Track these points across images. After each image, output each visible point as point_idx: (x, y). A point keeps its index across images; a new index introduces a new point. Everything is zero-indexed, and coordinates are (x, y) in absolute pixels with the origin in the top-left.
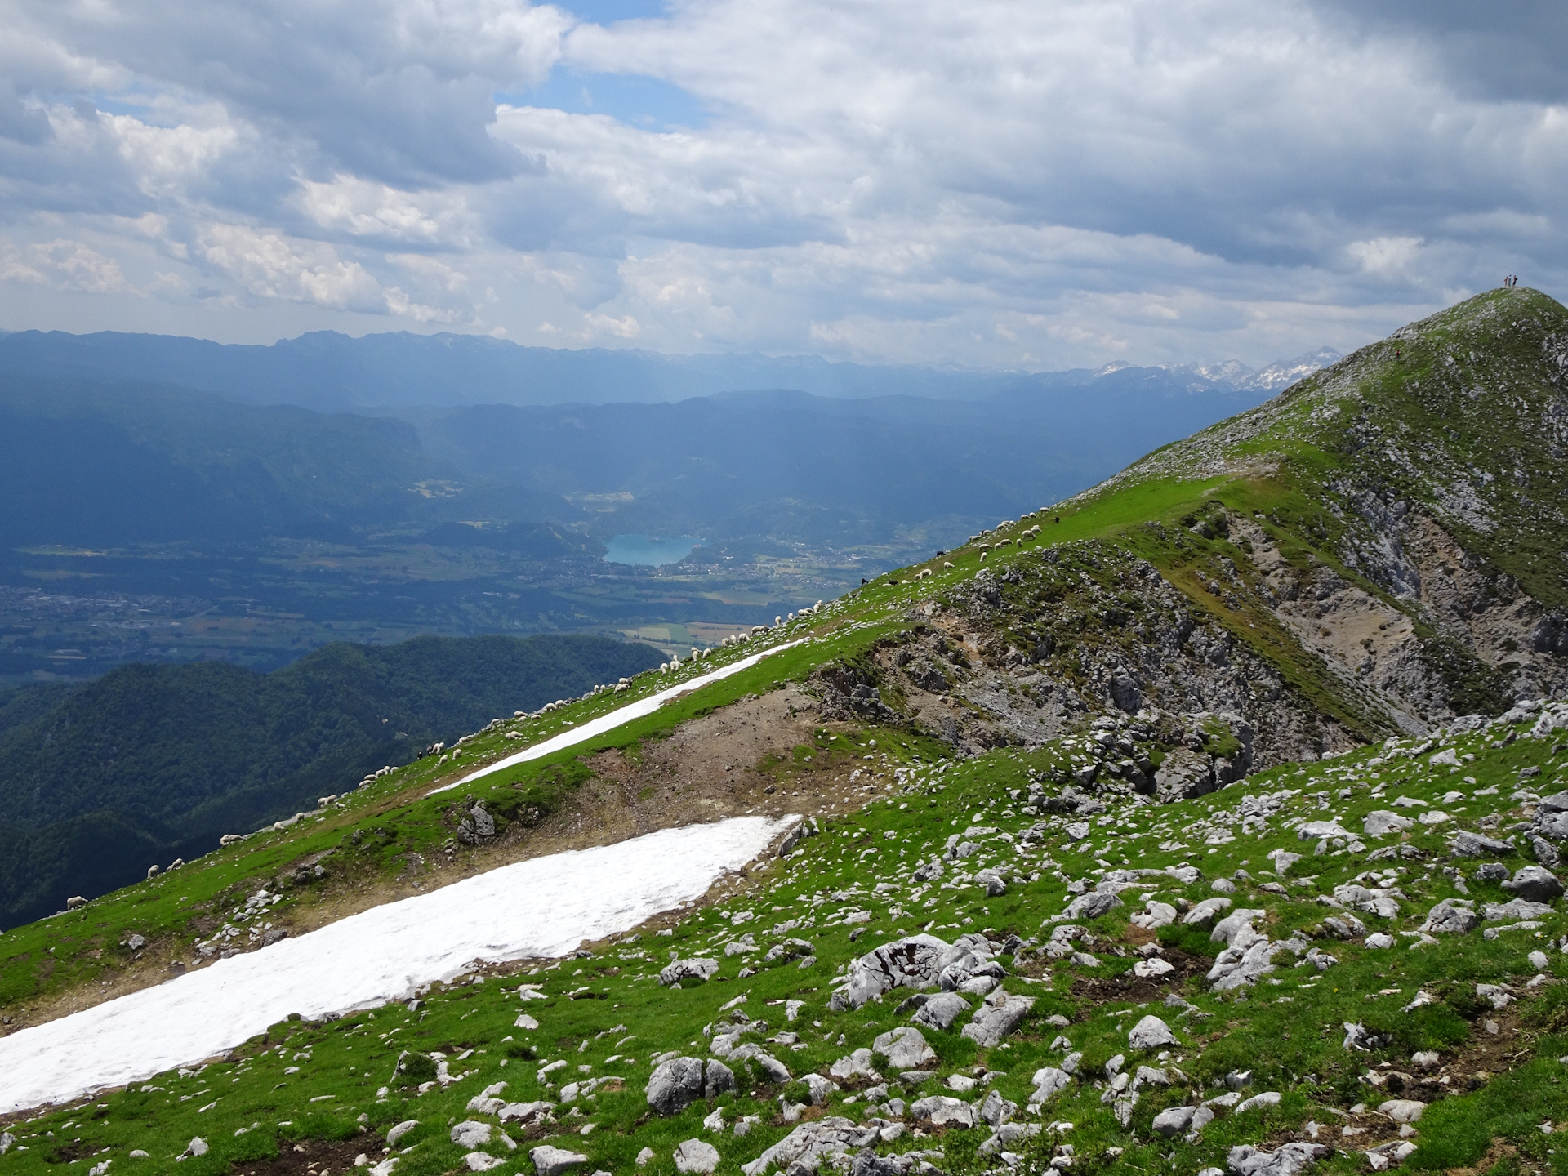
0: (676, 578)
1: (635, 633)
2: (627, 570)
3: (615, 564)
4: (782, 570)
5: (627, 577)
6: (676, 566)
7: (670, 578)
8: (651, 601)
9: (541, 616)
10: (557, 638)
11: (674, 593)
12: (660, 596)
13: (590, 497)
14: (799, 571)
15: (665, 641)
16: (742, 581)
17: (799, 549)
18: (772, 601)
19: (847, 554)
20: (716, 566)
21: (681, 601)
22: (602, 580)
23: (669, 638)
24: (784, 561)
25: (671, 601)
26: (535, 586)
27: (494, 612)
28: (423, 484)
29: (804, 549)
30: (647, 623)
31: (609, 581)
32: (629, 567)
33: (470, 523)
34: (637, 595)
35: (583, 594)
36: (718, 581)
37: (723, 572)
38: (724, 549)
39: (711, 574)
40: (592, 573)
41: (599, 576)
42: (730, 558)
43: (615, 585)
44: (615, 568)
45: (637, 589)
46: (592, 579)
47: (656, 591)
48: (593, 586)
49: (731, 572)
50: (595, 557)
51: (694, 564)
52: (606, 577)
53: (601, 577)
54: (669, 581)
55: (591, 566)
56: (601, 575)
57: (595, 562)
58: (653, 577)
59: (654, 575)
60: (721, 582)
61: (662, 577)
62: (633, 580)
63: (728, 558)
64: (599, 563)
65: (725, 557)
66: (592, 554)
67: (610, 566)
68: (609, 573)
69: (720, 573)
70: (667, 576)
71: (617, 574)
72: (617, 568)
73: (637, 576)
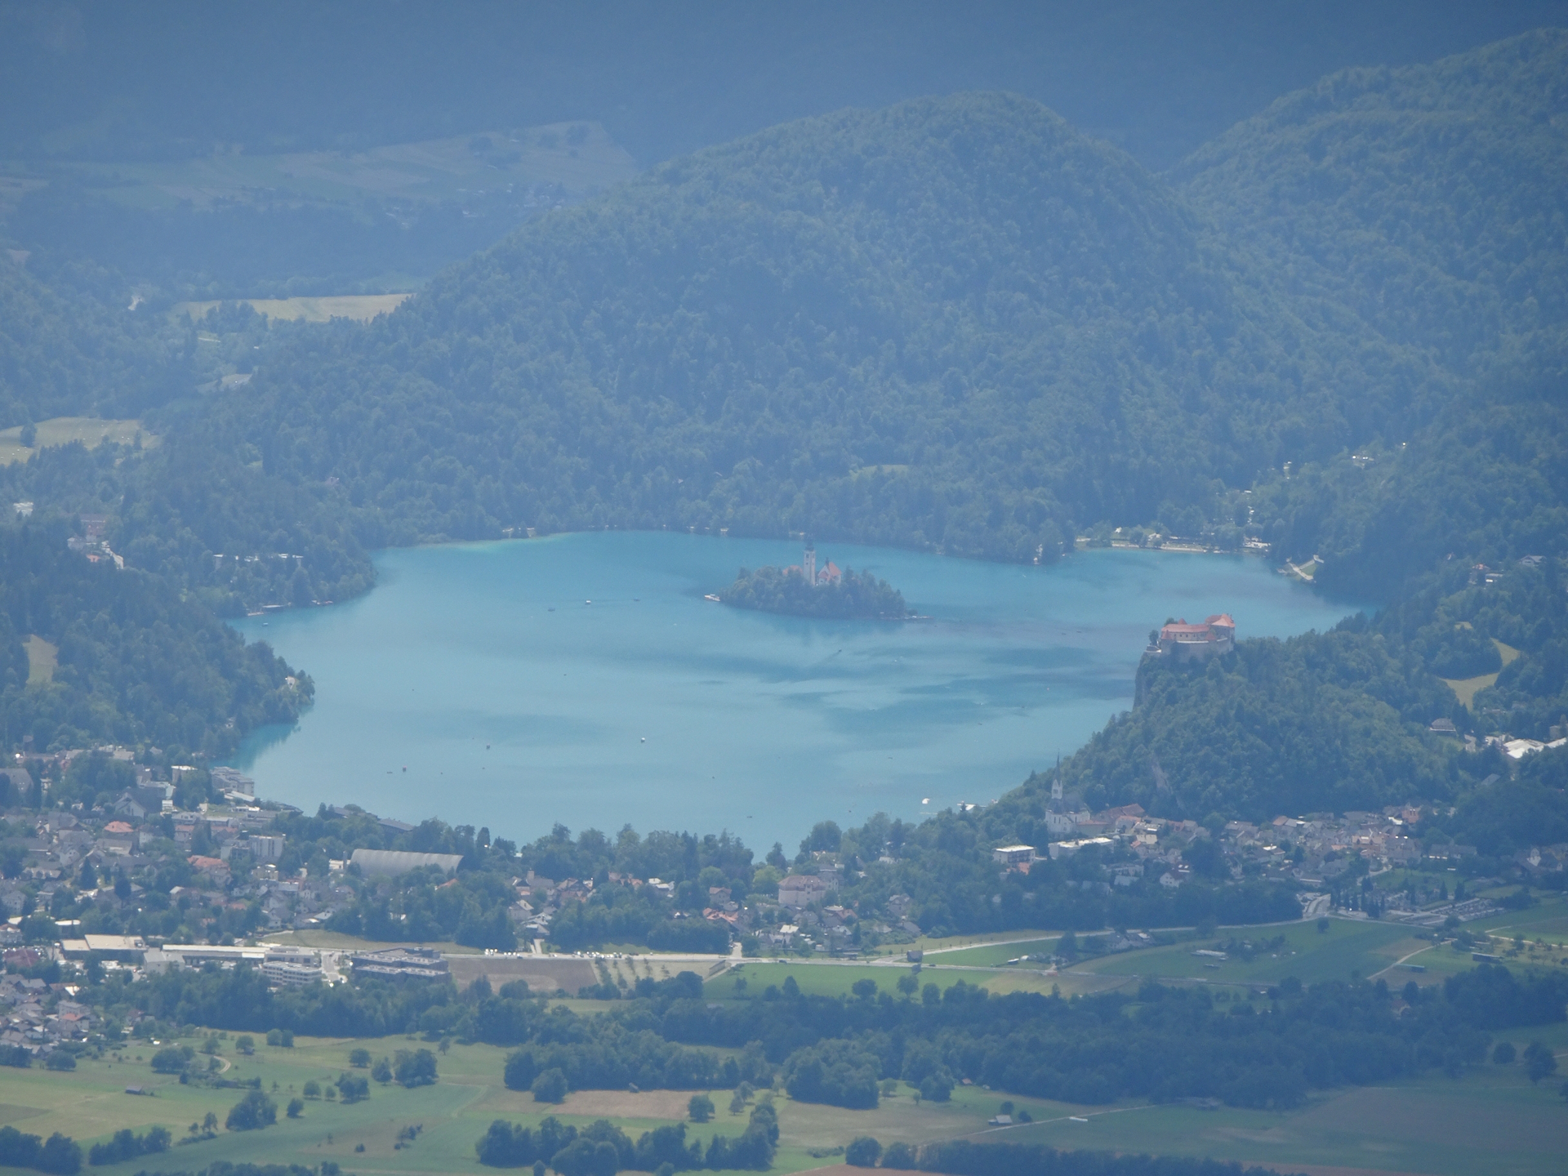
0: (949, 960)
5: (431, 961)
6: (960, 838)
7: (887, 963)
11: (898, 1119)
12: (751, 1154)
20: (1382, 836)
31: (244, 1002)
32: (483, 861)
34: (502, 1147)
36: (1381, 988)
37: (1451, 897)
38: (1489, 663)
39: (1326, 915)
40: (76, 922)
41: (153, 956)
42: (1540, 747)
43: (298, 1041)
44: (335, 865)
45: (519, 1077)
46: (71, 990)
47: (721, 1099)
48: (62, 1061)
49: (1534, 893)
50: (148, 760)
51: (1163, 821)
52: (211, 965)
53: (162, 971)
54: (865, 988)
55: (84, 849)
56: (166, 947)
57: (139, 812)
58: (715, 957)
59: (716, 941)
60: (1410, 993)
61: (805, 952)
62: (495, 987)
63: (1517, 749)
64: (167, 826)
65: (1489, 740)
66: (124, 738)
67: (278, 852)
68: (250, 926)
69: (1413, 903)
70: (860, 942)
71: (344, 926)
72: (353, 870)
73: (546, 950)
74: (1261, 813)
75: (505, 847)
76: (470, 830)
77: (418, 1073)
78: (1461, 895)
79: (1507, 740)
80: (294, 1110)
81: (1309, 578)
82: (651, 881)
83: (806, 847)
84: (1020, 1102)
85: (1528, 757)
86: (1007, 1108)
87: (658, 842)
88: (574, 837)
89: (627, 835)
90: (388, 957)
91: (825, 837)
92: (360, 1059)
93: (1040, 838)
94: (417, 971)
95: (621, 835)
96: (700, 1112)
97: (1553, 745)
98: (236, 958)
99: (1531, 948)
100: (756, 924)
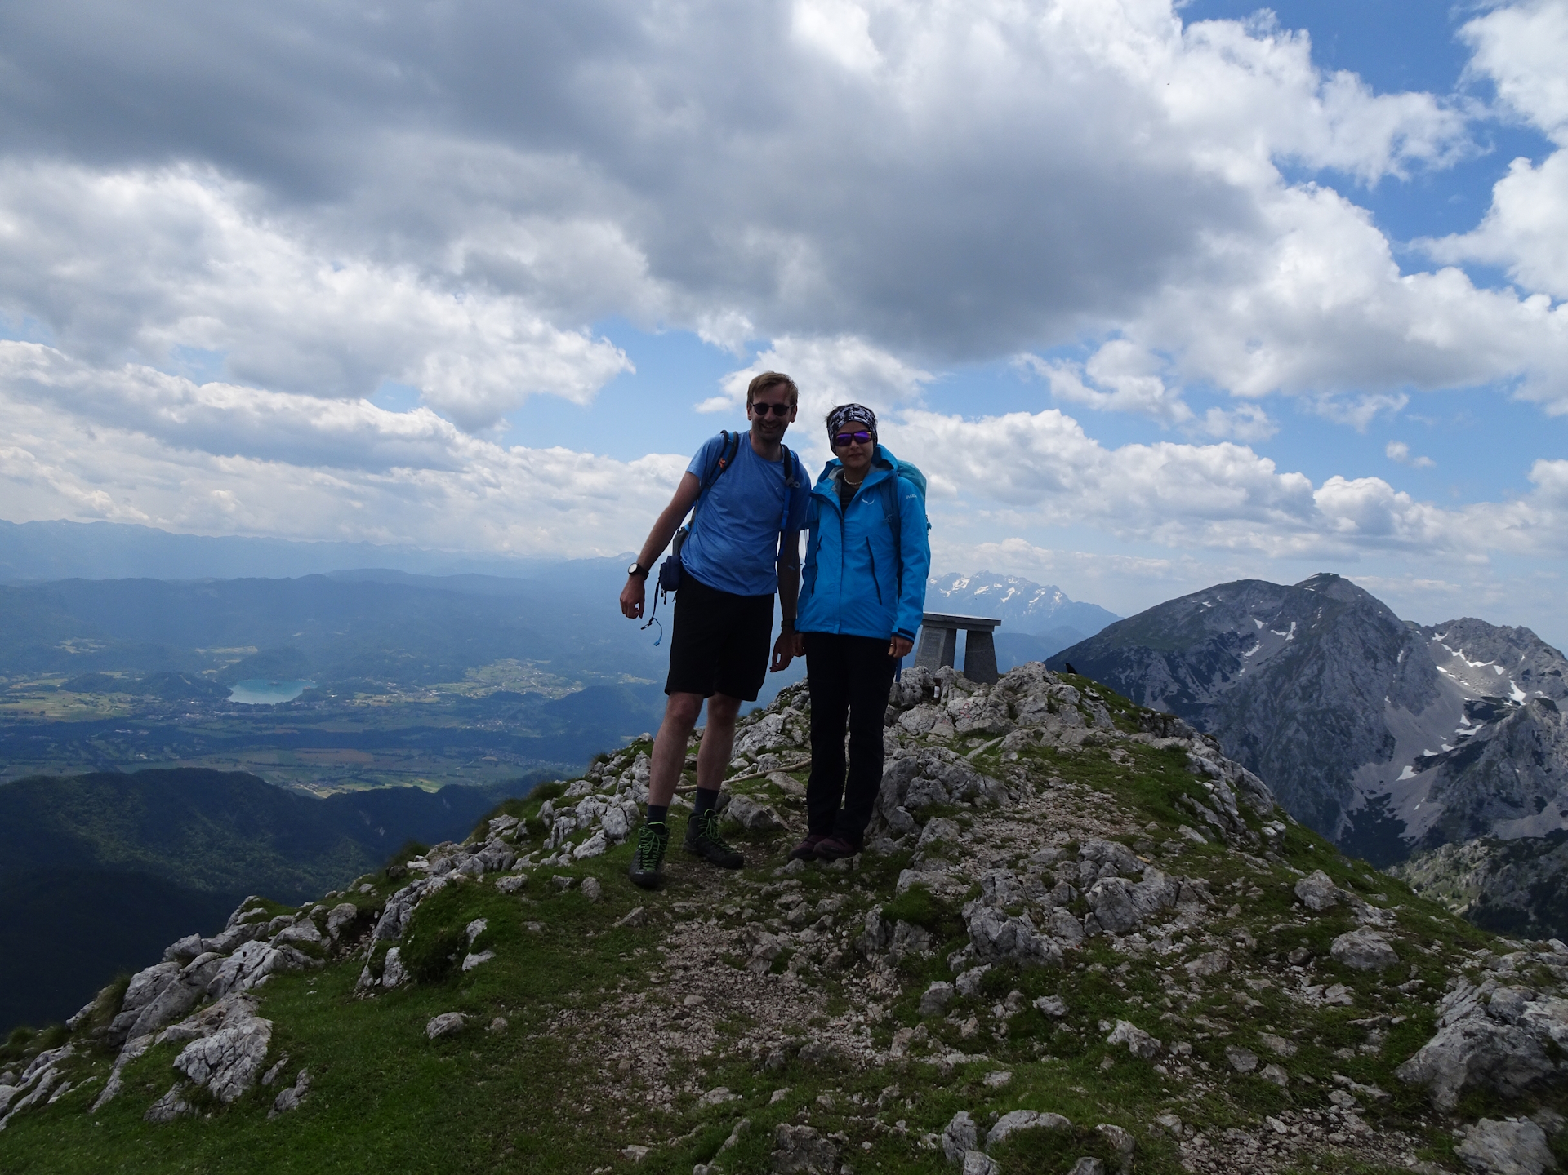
0: (289, 713)
2: (246, 708)
3: (237, 704)
5: (246, 714)
6: (288, 704)
7: (283, 713)
8: (265, 732)
9: (166, 749)
11: (285, 725)
12: (273, 729)
13: (220, 651)
15: (274, 765)
16: (343, 714)
17: (391, 688)
19: (429, 691)
21: (289, 731)
22: (224, 717)
24: (379, 697)
25: (282, 732)
26: (163, 724)
27: (122, 747)
28: (69, 642)
29: (395, 688)
30: (259, 750)
33: (109, 673)
35: (206, 729)
36: (323, 715)
38: (330, 689)
40: (216, 711)
45: (254, 723)
46: (216, 716)
47: (271, 724)
48: (215, 722)
49: (334, 707)
50: (220, 698)
51: (305, 702)
53: (223, 715)
54: (282, 715)
55: (216, 705)
56: (223, 713)
57: (220, 702)
59: (269, 712)
60: (326, 715)
61: (276, 713)
62: (251, 716)
64: (223, 704)
65: (331, 695)
66: (218, 696)
67: (232, 705)
68: (230, 711)
69: (325, 708)
71: (238, 711)
72: (238, 707)
74: (313, 701)
78: (329, 707)
80: (235, 726)
85: (334, 697)
86: (294, 725)
92: (240, 722)
96: (269, 725)
98: (229, 714)
99: (335, 711)
100: (272, 711)
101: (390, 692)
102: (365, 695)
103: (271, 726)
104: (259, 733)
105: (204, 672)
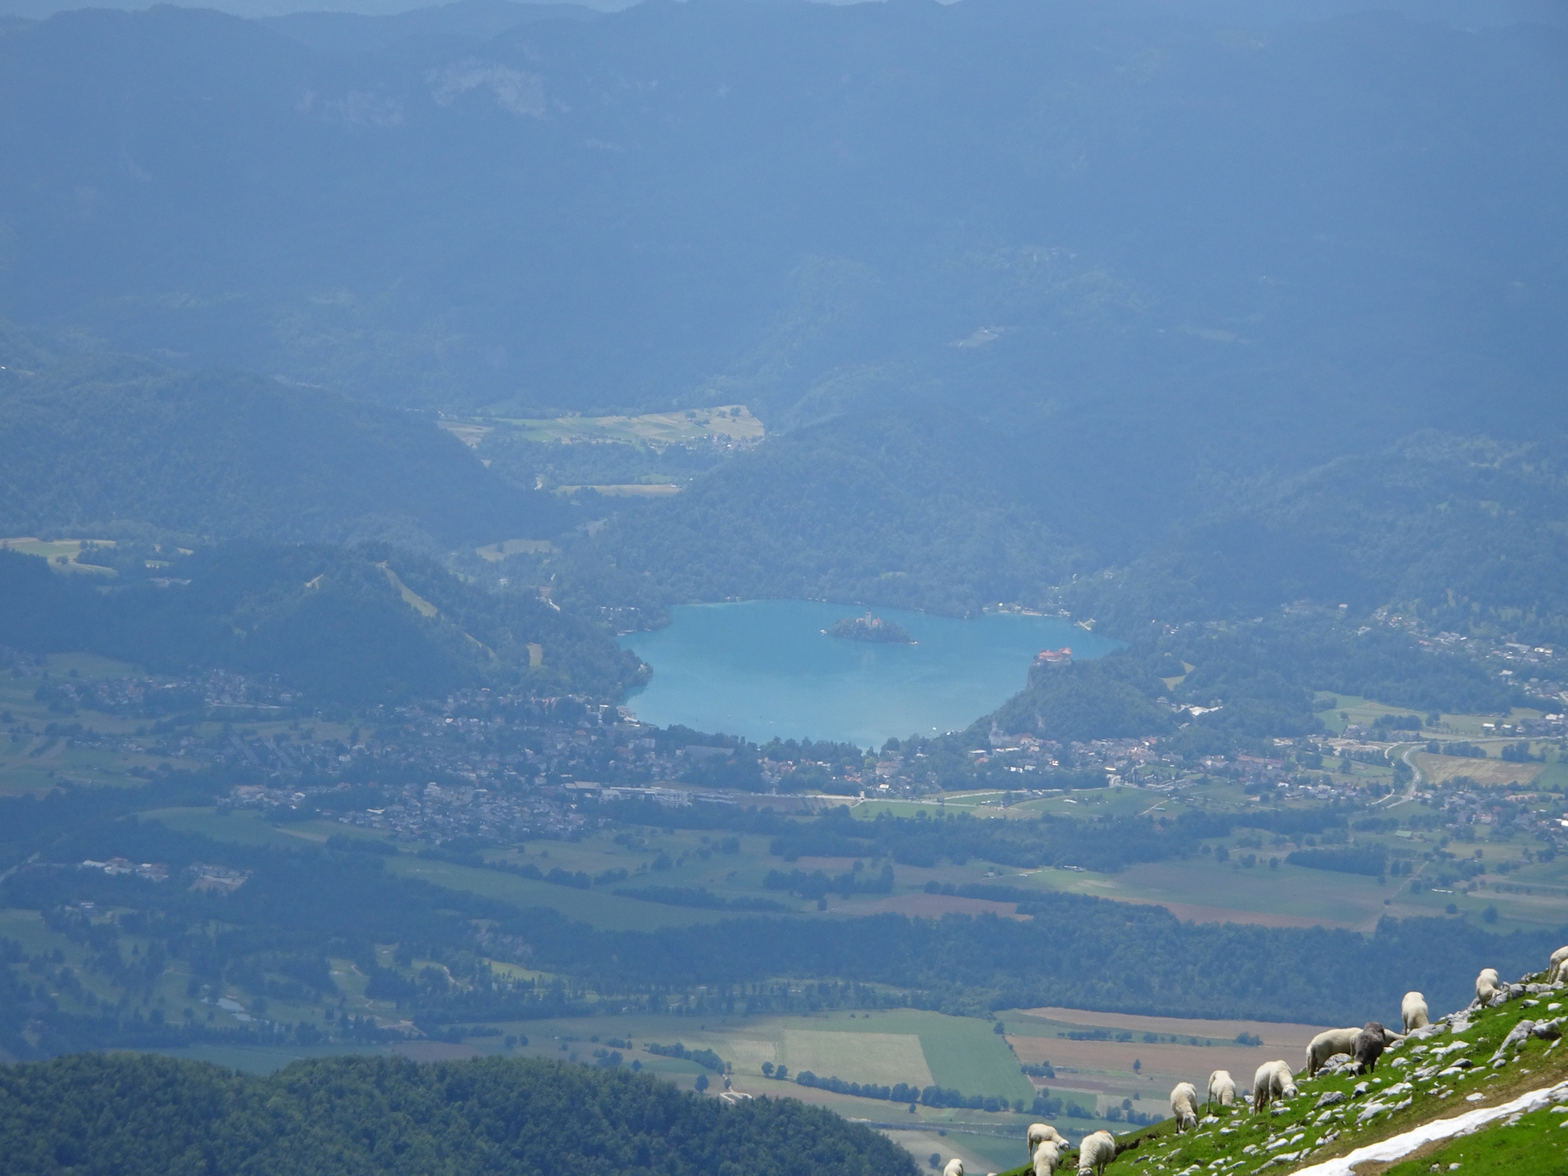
0: (956, 802)
1: (767, 1052)
2: (735, 763)
3: (672, 739)
4: (1449, 770)
5: (730, 797)
6: (952, 746)
7: (929, 803)
8: (841, 908)
9: (340, 971)
10: (412, 1073)
11: (946, 873)
12: (884, 887)
13: (567, 430)
14: (1523, 774)
15: (903, 1094)
16: (1260, 821)
17: (1524, 674)
18: (1399, 912)
20: (1141, 750)
21: (974, 908)
22: (617, 808)
23: (922, 1078)
24: (1458, 727)
25: (934, 909)
26: (313, 835)
27: (128, 947)
30: (814, 1006)
31: (651, 814)
32: (744, 752)
33: (24, 545)
34: (775, 881)
35: (530, 873)
36: (1150, 819)
37: (1173, 778)
38: (1179, 672)
39: (1120, 785)
40: (571, 776)
41: (605, 792)
42: (1207, 711)
43: (677, 831)
44: (678, 752)
45: (776, 850)
46: (573, 806)
47: (867, 862)
48: (576, 837)
49: (1209, 777)
50: (588, 702)
51: (1042, 741)
52: (635, 795)
53: (611, 797)
54: (922, 814)
55: (568, 743)
56: (611, 788)
57: (588, 726)
58: (853, 798)
59: (853, 790)
60: (1163, 822)
61: (892, 796)
62: (759, 809)
63: (1197, 711)
64: (603, 734)
65: (1183, 707)
66: (575, 691)
67: (653, 746)
68: (647, 779)
69: (1158, 782)
70: (916, 793)
71: (686, 781)
72: (687, 755)
73: (778, 793)
74: (1086, 739)
75: (753, 746)
76: (737, 738)
77: (732, 847)
78: (1178, 777)
79: (1191, 707)
80: (679, 863)
81: (1089, 629)
82: (819, 763)
83: (883, 748)
84: (997, 866)
85: (1201, 715)
86: (991, 870)
87: (821, 745)
88: (783, 742)
89: (806, 742)
90: (711, 796)
91: (893, 744)
92: (705, 840)
93: (988, 748)
94: (724, 801)
95: (804, 742)
96: (858, 867)
97: (1213, 710)
98: (643, 793)
99: (1211, 802)
100: (869, 783)
101: (1520, 701)
102: (1379, 710)
103: (870, 870)
104: (811, 906)
105: (489, 554)
